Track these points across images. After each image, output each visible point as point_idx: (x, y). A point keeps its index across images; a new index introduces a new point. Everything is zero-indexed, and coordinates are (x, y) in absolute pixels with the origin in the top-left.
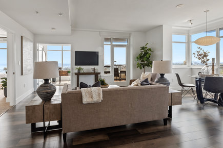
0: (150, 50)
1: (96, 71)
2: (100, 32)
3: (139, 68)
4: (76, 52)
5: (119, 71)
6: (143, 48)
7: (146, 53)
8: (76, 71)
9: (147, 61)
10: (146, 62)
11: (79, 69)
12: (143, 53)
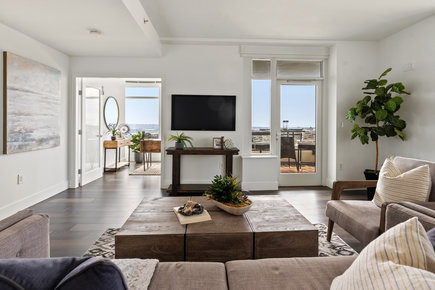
0: (399, 87)
1: (227, 146)
2: (240, 45)
3: (357, 138)
4: (173, 96)
5: (296, 145)
6: (372, 84)
7: (383, 98)
8: (173, 144)
9: (387, 119)
10: (381, 124)
11: (180, 140)
12: (373, 97)
